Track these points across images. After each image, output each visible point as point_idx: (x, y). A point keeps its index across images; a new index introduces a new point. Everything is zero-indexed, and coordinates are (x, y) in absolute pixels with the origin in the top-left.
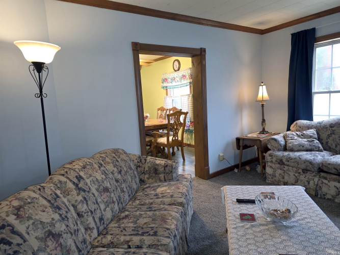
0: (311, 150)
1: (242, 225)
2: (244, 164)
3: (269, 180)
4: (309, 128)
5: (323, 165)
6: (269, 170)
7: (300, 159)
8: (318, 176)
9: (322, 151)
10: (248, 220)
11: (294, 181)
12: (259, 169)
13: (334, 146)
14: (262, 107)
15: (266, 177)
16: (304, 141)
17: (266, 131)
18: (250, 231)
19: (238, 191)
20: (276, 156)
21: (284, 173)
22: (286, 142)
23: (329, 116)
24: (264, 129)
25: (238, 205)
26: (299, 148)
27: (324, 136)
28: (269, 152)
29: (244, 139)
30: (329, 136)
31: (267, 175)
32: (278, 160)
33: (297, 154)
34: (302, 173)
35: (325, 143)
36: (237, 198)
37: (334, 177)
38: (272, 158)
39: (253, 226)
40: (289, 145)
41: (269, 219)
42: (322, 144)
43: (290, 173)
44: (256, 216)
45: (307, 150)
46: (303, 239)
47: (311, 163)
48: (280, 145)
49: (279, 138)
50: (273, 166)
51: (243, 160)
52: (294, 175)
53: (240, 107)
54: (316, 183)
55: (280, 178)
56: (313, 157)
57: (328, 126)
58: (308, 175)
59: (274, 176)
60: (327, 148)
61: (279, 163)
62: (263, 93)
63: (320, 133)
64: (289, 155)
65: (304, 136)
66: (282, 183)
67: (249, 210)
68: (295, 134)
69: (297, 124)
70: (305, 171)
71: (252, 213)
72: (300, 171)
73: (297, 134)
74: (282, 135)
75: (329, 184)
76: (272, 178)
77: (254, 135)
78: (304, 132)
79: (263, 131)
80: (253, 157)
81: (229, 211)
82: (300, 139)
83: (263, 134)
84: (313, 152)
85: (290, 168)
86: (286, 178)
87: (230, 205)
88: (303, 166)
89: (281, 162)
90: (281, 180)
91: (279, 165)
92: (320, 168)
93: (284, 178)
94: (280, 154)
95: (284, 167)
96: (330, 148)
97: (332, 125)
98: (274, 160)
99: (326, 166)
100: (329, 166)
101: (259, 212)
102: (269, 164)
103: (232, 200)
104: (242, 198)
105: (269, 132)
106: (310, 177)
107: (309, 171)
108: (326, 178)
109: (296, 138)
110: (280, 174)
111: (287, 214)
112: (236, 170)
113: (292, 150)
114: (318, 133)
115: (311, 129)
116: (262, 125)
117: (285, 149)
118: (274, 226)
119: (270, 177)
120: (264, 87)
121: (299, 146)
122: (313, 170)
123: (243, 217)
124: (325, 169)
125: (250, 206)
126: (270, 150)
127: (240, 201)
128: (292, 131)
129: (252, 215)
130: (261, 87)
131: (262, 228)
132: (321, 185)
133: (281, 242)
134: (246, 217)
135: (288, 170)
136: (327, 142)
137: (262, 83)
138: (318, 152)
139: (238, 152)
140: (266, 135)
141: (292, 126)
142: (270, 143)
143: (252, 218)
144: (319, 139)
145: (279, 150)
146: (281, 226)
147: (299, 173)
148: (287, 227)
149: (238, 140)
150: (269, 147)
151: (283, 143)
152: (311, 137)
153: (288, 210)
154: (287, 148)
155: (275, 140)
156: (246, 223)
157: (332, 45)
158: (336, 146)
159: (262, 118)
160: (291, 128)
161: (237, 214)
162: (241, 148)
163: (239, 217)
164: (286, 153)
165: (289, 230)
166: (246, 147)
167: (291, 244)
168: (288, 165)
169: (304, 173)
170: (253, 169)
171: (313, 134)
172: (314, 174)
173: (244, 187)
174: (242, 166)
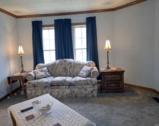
0: (46, 77)
1: (28, 122)
2: (13, 92)
3: (29, 97)
4: (44, 67)
5: (52, 83)
6: (28, 92)
7: (43, 82)
8: (51, 89)
9: (50, 77)
10: (31, 118)
11: (41, 94)
12: (22, 93)
13: (54, 74)
14: (21, 58)
15: (27, 96)
16: (43, 73)
17: (24, 71)
18: (34, 124)
19: (19, 106)
20: (32, 83)
21: (36, 91)
22: (35, 75)
23: (50, 61)
24: (23, 70)
25: (23, 114)
26: (41, 77)
27: (50, 70)
28: (28, 82)
29: (12, 77)
30: (52, 70)
31: (27, 94)
32: (33, 85)
33: (41, 80)
34: (44, 89)
35: (51, 73)
36: (21, 110)
37: (57, 87)
38: (30, 85)
39: (34, 120)
40: (37, 76)
41: (40, 114)
42: (50, 73)
43: (39, 90)
44: (34, 115)
45: (45, 78)
46: (57, 116)
47: (47, 83)
48: (33, 77)
49: (32, 73)
50: (31, 89)
51: (13, 90)
52: (41, 91)
53: (8, 58)
54: (50, 92)
55: (34, 94)
56: (48, 80)
57: (51, 65)
58: (47, 89)
59: (31, 94)
60: (52, 75)
61: (33, 87)
62: (21, 50)
63: (49, 69)
64: (38, 81)
65: (42, 71)
66: (35, 96)
67: (29, 113)
68: (39, 71)
69: (38, 65)
70: (45, 87)
71: (32, 114)
72: (43, 88)
73: (40, 70)
74: (33, 72)
75: (55, 91)
76: (30, 96)
77: (18, 74)
78: (42, 69)
79: (23, 71)
80: (17, 87)
81: (18, 119)
82: (41, 73)
83: (23, 72)
84: (47, 78)
85: (39, 88)
86: (37, 93)
87: (18, 115)
88: (44, 85)
89: (34, 86)
90: (35, 95)
91: (33, 88)
92: (51, 84)
93: (36, 94)
94: (33, 81)
95: (36, 88)
96: (53, 75)
97: (53, 65)
98: (31, 85)
99: (53, 83)
100: (54, 83)
101: (35, 112)
102: (28, 88)
103: (18, 112)
104: (23, 109)
105: (26, 71)
106: (48, 90)
107: (47, 87)
108: (53, 89)
109: (39, 72)
110: (34, 92)
111: (48, 107)
112: (9, 97)
113: (38, 79)
114: (48, 69)
115: (45, 67)
116: (22, 68)
117: (35, 79)
118: (44, 115)
119: (29, 95)
120: (21, 47)
121: (41, 76)
122: (48, 86)
123: (28, 118)
124: (53, 85)
125: (29, 111)
126: (28, 81)
127: (23, 111)
128: (37, 69)
129: (32, 115)
130: (19, 47)
131: (39, 119)
132: (52, 92)
133: (50, 121)
134: (29, 118)
135: (38, 89)
136: (51, 72)
137: (20, 44)
138: (49, 78)
139: (9, 85)
140: (25, 73)
141: (36, 67)
142: (27, 77)
143: (32, 117)
144: (48, 71)
145: (32, 80)
146: (47, 114)
147: (43, 89)
148: (49, 114)
149: (9, 78)
150: (27, 79)
151: (34, 76)
152: (45, 71)
153: (48, 105)
154: (36, 78)
155: (30, 75)
156: (30, 121)
157: (49, 30)
158: (55, 74)
159: (21, 64)
160: (36, 68)
161: (24, 118)
162: (11, 83)
163: (26, 119)
164: (36, 81)
165: (51, 114)
166: (14, 82)
167: (53, 120)
168: (38, 87)
169: (45, 88)
170: (19, 94)
171: (46, 69)
172: (49, 88)
173: (22, 103)
174: (12, 94)
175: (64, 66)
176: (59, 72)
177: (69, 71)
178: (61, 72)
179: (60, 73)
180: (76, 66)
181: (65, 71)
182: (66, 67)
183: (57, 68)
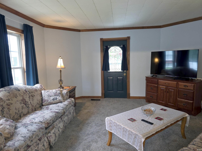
37: (51, 127)
72: (38, 142)
175: (21, 98)
176: (17, 112)
177: (30, 104)
178: (21, 109)
179: (19, 111)
180: (34, 94)
181: (26, 105)
182: (25, 98)
183: (11, 106)
